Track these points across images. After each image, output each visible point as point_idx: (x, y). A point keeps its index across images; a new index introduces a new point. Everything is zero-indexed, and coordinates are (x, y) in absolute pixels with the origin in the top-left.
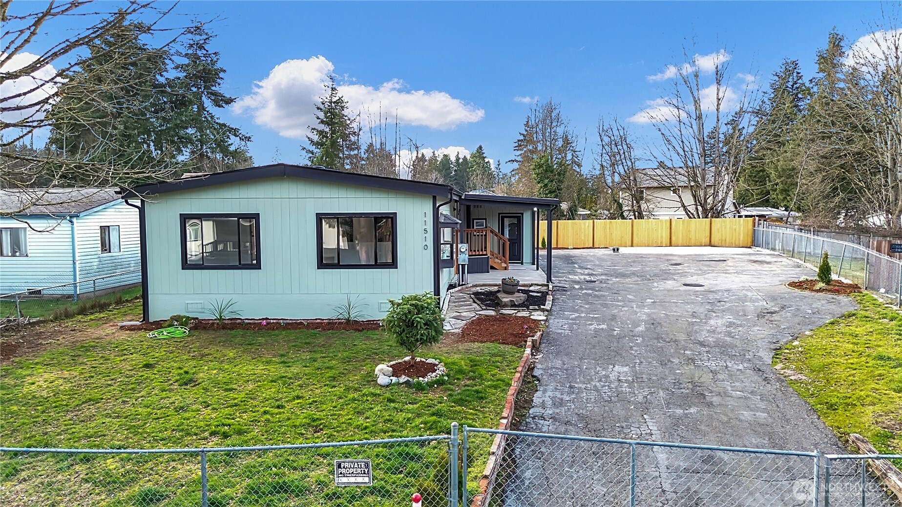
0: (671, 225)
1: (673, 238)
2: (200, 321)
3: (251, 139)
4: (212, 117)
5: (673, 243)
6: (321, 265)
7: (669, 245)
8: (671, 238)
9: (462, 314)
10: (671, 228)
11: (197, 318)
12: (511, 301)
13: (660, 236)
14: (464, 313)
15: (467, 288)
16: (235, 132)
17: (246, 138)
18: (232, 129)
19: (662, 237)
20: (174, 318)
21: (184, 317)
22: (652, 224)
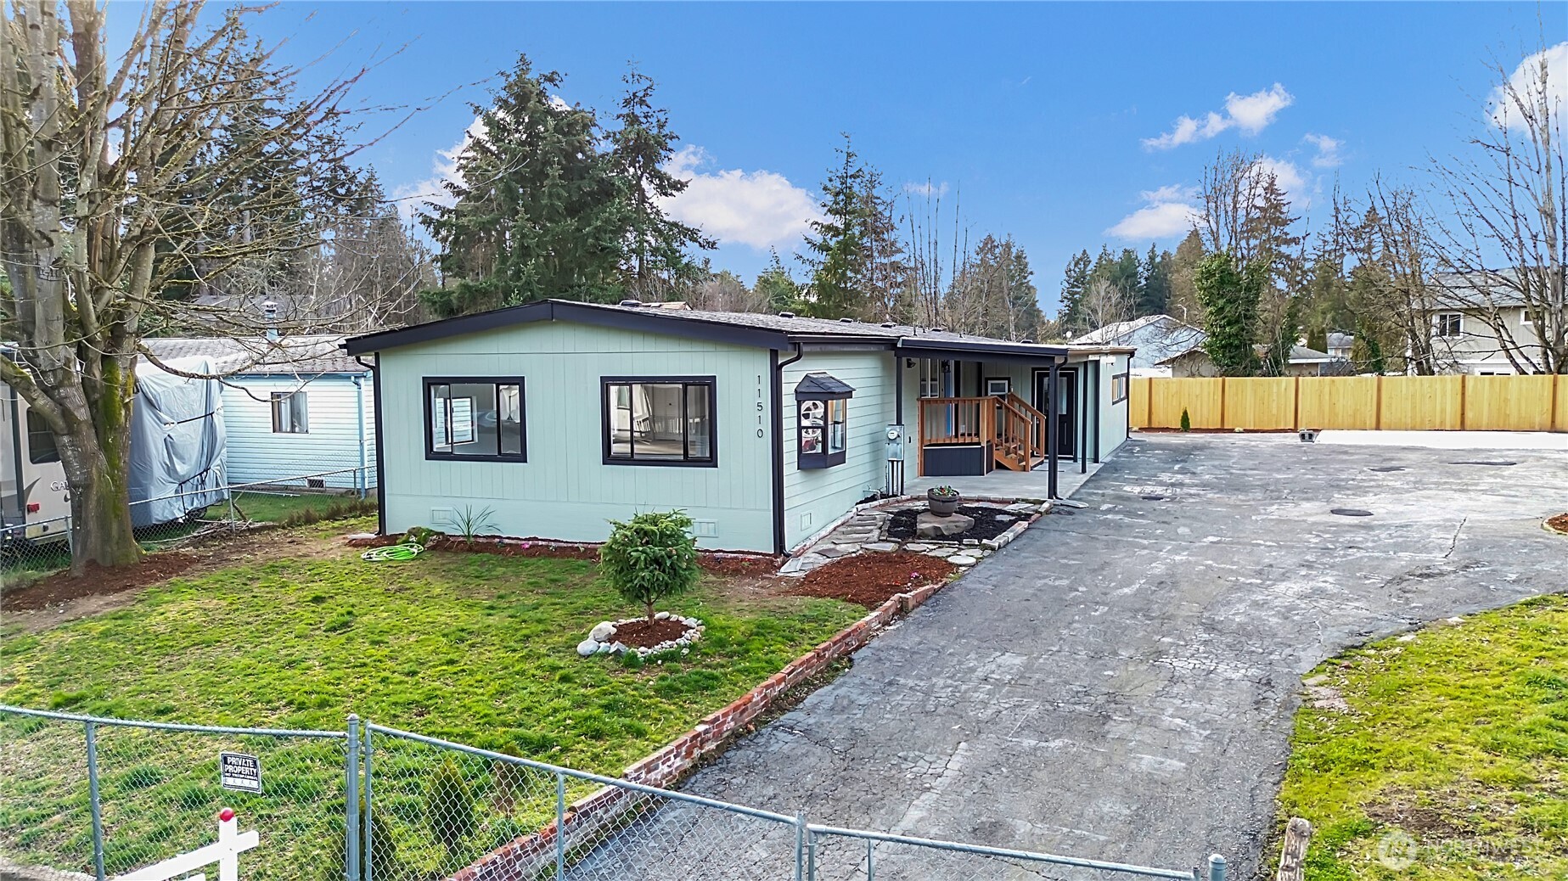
0: (1464, 387)
1: (1469, 415)
2: (447, 538)
3: (716, 246)
4: (658, 213)
5: (1468, 422)
6: (609, 458)
7: (1458, 428)
8: (1463, 414)
9: (838, 547)
10: (1463, 394)
11: (442, 533)
12: (935, 528)
13: (1438, 408)
14: (843, 546)
15: (898, 502)
16: (692, 234)
17: (708, 243)
18: (688, 230)
19: (1443, 411)
20: (414, 532)
21: (424, 530)
22: (1422, 385)
